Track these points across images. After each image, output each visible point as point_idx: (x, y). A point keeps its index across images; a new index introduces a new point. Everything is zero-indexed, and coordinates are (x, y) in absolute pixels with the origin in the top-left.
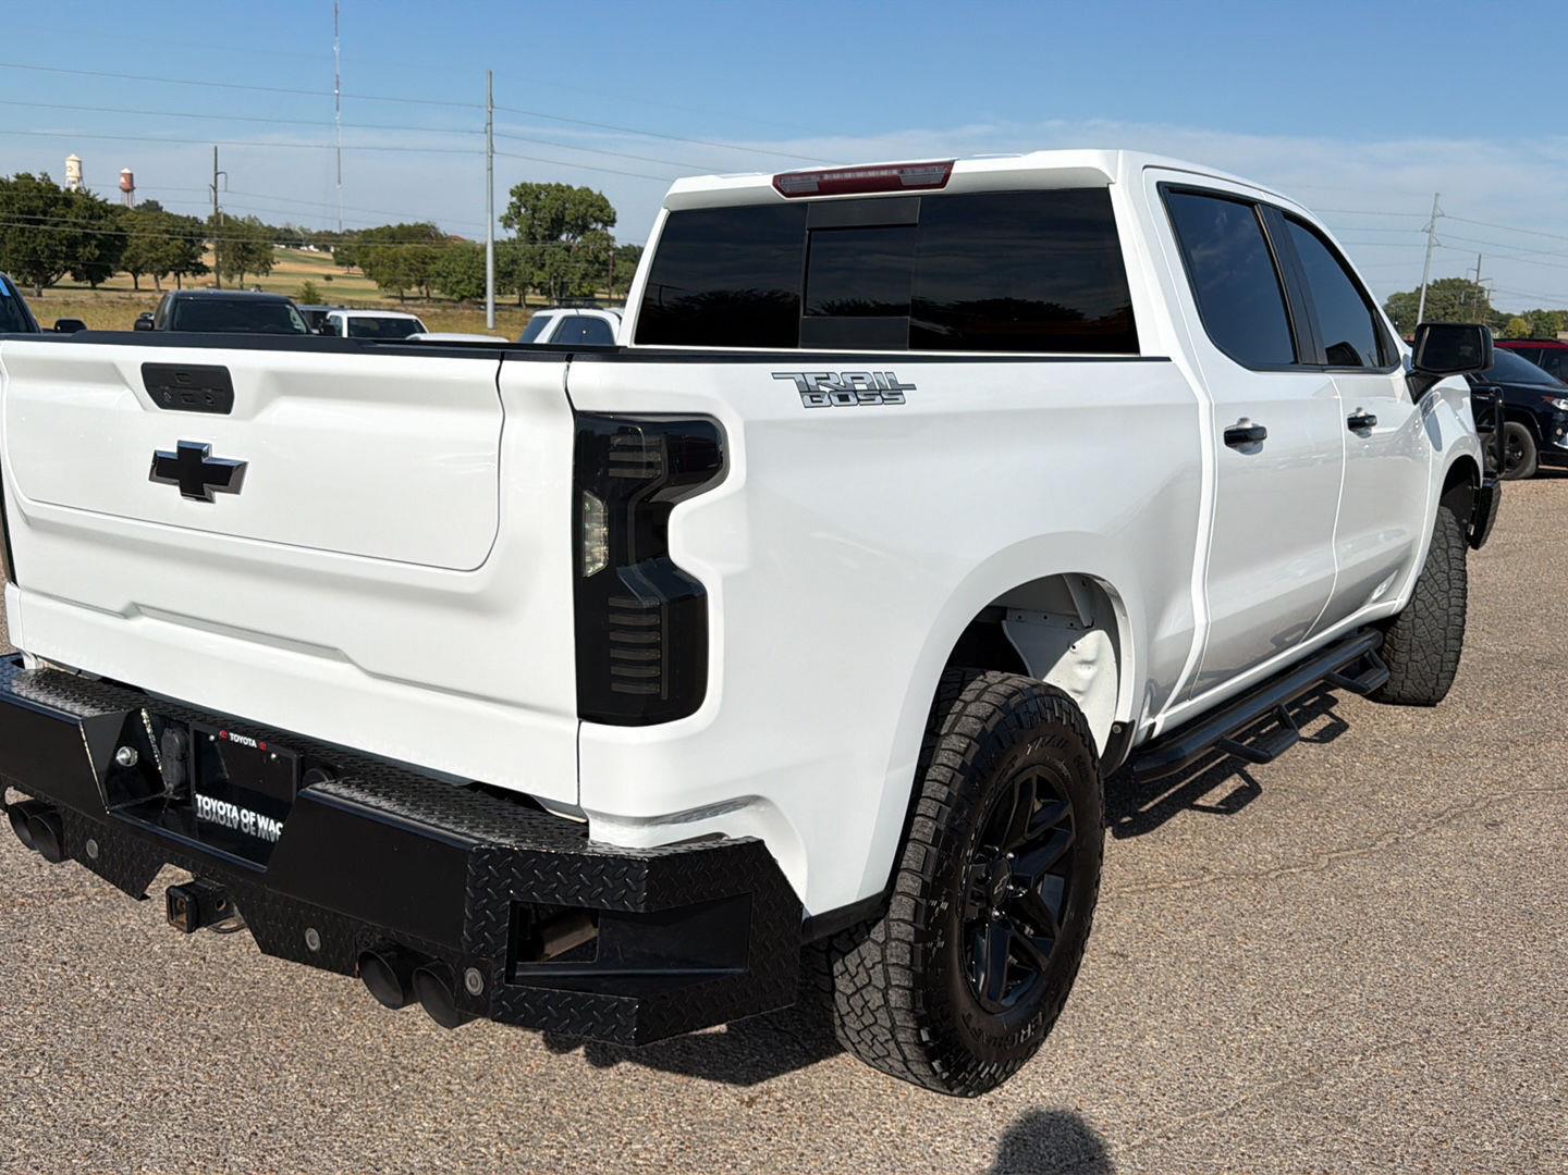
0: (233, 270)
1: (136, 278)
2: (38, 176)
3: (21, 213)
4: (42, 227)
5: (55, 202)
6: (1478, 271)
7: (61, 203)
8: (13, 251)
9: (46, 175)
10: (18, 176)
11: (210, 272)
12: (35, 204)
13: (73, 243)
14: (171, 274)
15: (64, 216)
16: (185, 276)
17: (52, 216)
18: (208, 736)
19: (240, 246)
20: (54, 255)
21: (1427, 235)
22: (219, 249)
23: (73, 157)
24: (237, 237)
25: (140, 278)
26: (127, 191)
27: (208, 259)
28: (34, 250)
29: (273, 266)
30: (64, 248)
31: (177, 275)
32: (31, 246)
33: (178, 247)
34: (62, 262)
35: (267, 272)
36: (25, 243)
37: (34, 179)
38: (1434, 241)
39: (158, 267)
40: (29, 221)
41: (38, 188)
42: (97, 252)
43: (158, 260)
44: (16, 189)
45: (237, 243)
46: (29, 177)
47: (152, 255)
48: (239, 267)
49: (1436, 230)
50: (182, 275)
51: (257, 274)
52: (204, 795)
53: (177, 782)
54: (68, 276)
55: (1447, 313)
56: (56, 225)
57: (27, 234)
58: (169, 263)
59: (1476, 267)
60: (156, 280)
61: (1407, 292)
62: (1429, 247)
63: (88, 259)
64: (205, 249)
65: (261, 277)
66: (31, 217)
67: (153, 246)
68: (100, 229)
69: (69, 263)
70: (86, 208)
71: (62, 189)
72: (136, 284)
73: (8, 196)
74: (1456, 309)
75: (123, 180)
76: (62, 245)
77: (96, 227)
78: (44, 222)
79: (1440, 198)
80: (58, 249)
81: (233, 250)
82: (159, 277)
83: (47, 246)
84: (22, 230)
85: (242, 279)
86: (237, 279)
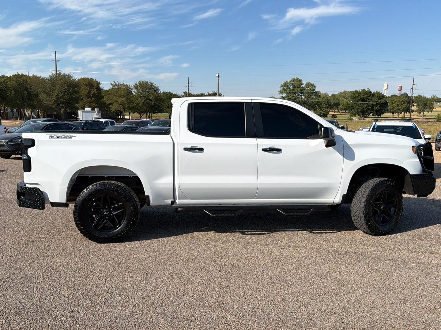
0: (421, 111)
1: (393, 114)
2: (367, 89)
3: (361, 99)
4: (366, 102)
5: (370, 96)
7: (371, 96)
8: (357, 109)
9: (369, 89)
10: (362, 90)
11: (414, 112)
12: (364, 97)
13: (373, 106)
14: (403, 113)
15: (372, 99)
16: (407, 113)
17: (369, 99)
19: (424, 104)
20: (368, 109)
22: (417, 106)
23: (386, 83)
24: (423, 102)
25: (394, 114)
26: (400, 91)
27: (414, 108)
28: (363, 108)
29: (434, 110)
30: (371, 107)
31: (405, 113)
32: (362, 107)
33: (405, 106)
34: (370, 111)
35: (431, 111)
36: (361, 107)
37: (366, 90)
39: (399, 111)
40: (363, 101)
41: (366, 92)
42: (379, 108)
43: (399, 109)
44: (361, 93)
45: (423, 104)
46: (364, 90)
47: (398, 108)
48: (423, 110)
50: (406, 113)
51: (428, 112)
54: (371, 114)
56: (369, 102)
57: (362, 104)
58: (402, 110)
60: (398, 115)
63: (377, 110)
64: (413, 106)
65: (429, 113)
66: (363, 100)
67: (398, 105)
68: (381, 102)
69: (371, 111)
70: (378, 97)
71: (372, 92)
72: (393, 116)
73: (358, 95)
75: (399, 88)
76: (370, 106)
77: (380, 102)
78: (366, 101)
80: (369, 108)
81: (421, 106)
82: (399, 114)
83: (366, 107)
84: (361, 104)
85: (423, 114)
86: (422, 114)
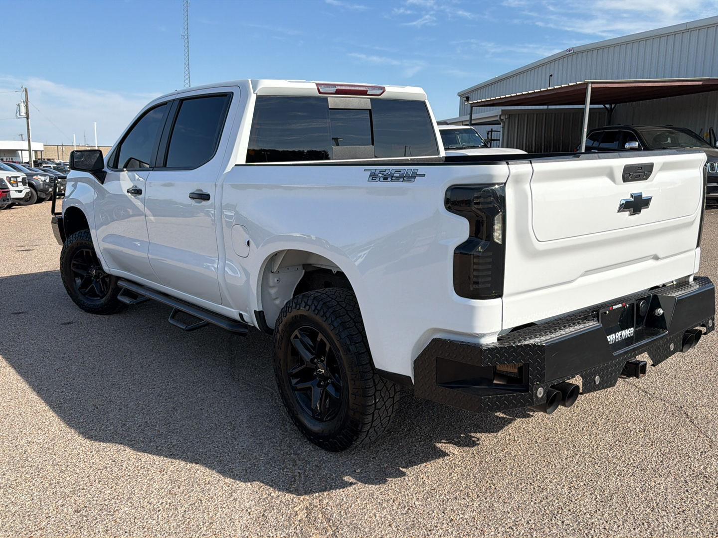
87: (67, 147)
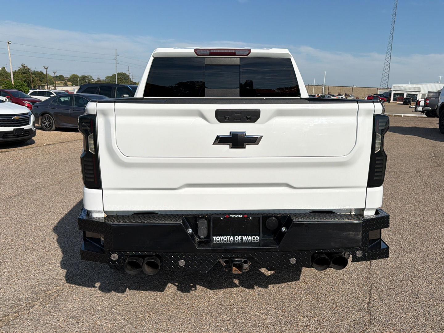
6: (129, 71)
18: (220, 218)
21: (115, 61)
38: (117, 62)
49: (117, 59)
52: (217, 236)
53: (206, 235)
55: (121, 82)
59: (128, 70)
61: (110, 76)
62: (116, 64)
74: (123, 81)
79: (117, 51)
87: (311, 86)
